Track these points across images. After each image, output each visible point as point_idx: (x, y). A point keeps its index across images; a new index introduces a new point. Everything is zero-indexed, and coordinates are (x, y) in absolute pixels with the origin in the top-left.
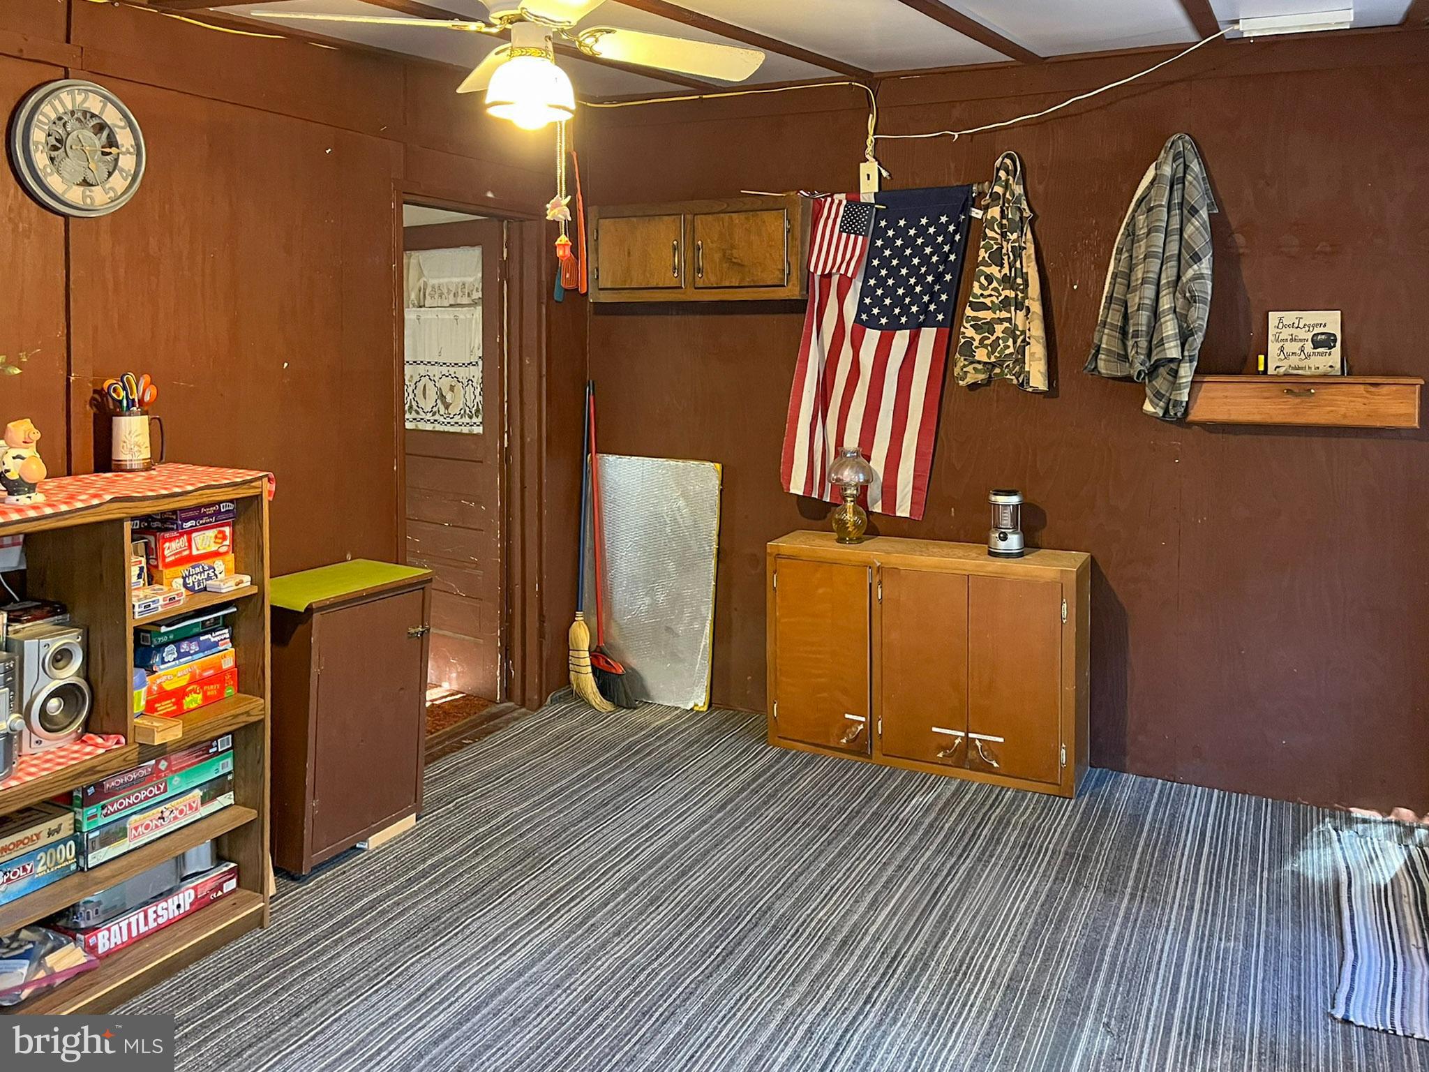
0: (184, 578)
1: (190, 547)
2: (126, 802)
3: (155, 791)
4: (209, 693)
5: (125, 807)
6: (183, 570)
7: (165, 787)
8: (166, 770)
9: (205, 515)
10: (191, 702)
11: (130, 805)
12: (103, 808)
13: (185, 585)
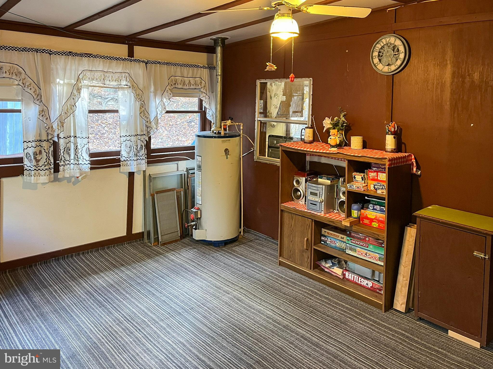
0: (374, 185)
1: (377, 176)
2: (357, 242)
3: (365, 245)
4: (380, 225)
5: (356, 244)
6: (375, 183)
7: (368, 246)
8: (368, 241)
9: (381, 168)
10: (375, 224)
11: (357, 244)
12: (351, 240)
13: (374, 187)
